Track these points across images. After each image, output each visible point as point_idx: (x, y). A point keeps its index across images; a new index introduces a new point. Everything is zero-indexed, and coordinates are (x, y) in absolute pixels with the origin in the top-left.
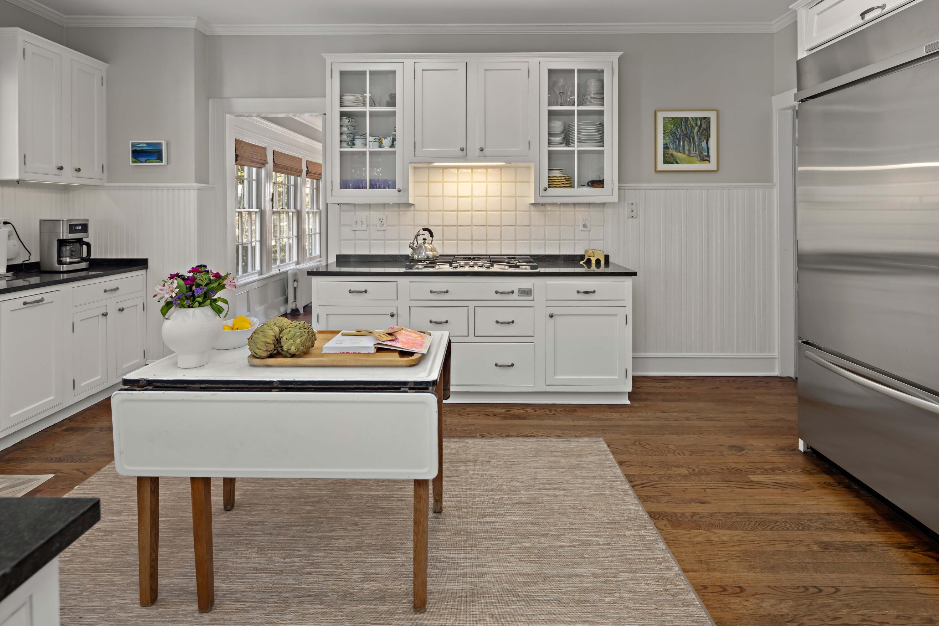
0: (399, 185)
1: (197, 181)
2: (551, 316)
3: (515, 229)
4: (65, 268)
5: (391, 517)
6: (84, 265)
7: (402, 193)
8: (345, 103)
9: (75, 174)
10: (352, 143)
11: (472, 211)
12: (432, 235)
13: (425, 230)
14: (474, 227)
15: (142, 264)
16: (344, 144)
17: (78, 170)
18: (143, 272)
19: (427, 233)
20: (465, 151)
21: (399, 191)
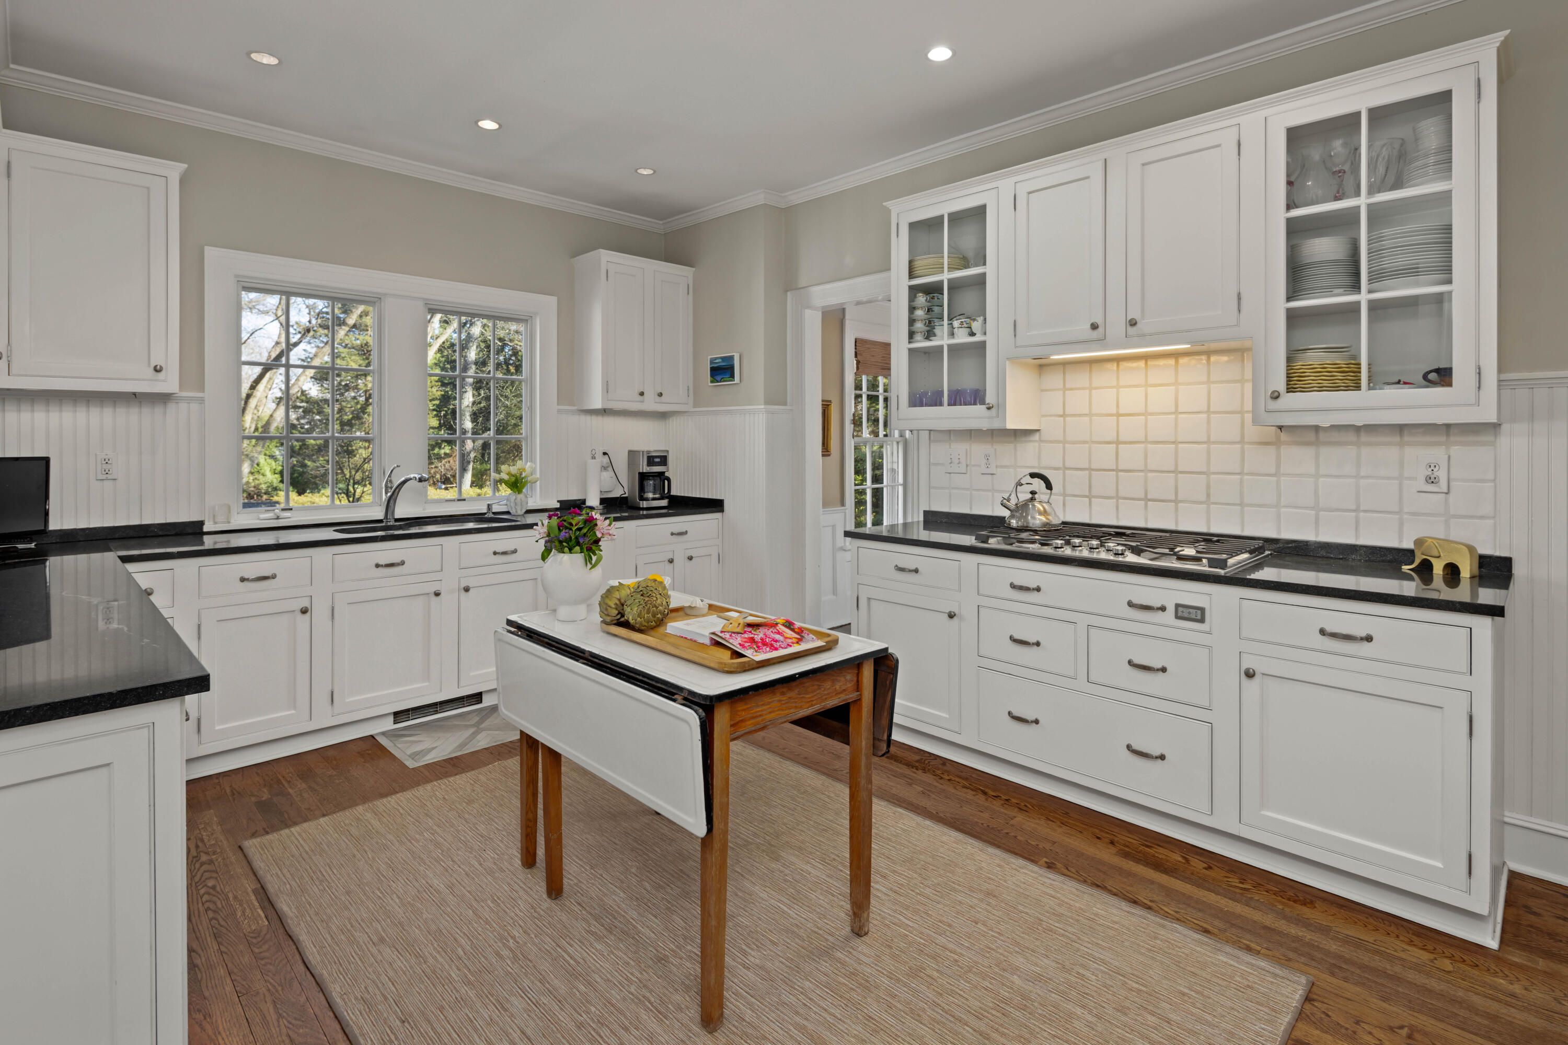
0: (990, 398)
1: (767, 402)
2: (1250, 674)
3: (1241, 481)
4: (644, 504)
5: (796, 907)
6: (664, 503)
7: (994, 411)
8: (917, 273)
9: (658, 399)
10: (929, 335)
11: (1146, 442)
12: (1049, 486)
13: (1033, 475)
14: (1150, 475)
15: (715, 505)
16: (918, 337)
17: (660, 395)
18: (717, 515)
19: (1038, 484)
20: (1101, 329)
21: (989, 408)
